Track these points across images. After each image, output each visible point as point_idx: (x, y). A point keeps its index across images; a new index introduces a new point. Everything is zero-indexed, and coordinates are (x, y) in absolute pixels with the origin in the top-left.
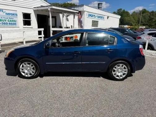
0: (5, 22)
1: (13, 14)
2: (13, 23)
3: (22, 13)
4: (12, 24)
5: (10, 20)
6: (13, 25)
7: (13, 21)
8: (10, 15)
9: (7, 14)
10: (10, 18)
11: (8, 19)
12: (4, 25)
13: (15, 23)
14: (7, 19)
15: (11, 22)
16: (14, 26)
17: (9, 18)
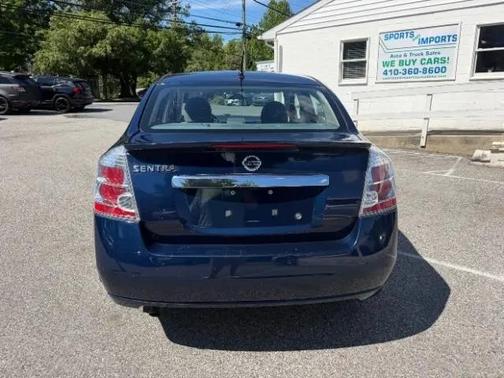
0: (412, 66)
1: (443, 39)
2: (436, 68)
3: (478, 26)
4: (430, 71)
5: (427, 58)
6: (434, 74)
7: (436, 60)
8: (433, 43)
9: (423, 41)
10: (427, 53)
11: (422, 57)
12: (407, 75)
13: (440, 66)
14: (419, 58)
15: (428, 66)
16: (438, 76)
17: (425, 53)
